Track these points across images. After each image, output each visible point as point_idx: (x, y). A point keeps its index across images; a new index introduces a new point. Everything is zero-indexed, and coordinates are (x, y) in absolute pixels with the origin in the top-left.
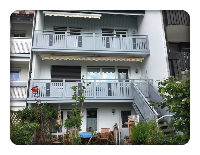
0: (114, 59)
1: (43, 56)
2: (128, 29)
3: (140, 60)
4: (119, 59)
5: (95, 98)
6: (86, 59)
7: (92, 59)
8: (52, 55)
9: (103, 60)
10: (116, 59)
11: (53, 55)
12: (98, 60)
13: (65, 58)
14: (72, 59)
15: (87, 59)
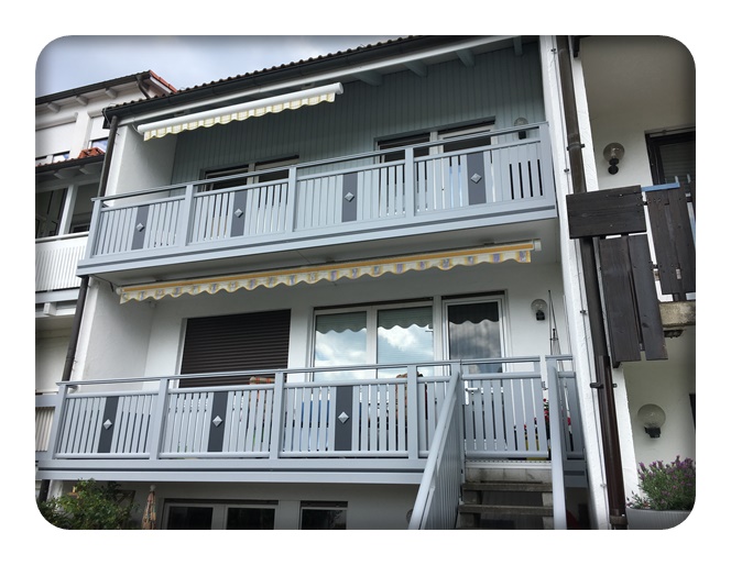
0: (389, 268)
1: (123, 289)
2: (493, 115)
3: (521, 255)
4: (411, 265)
5: (274, 462)
6: (270, 281)
7: (292, 278)
8: (157, 281)
9: (340, 276)
11: (161, 281)
12: (320, 278)
13: (194, 288)
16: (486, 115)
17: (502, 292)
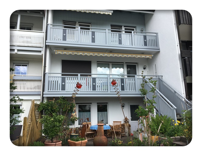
0: (125, 55)
1: (56, 50)
2: (136, 26)
3: (150, 57)
4: (130, 56)
5: (109, 93)
6: (98, 54)
7: (104, 54)
8: (64, 50)
9: (115, 56)
10: (127, 56)
11: (66, 50)
12: (110, 55)
13: (78, 53)
14: (85, 54)
15: (100, 55)
16: (134, 26)
17: (137, 63)
